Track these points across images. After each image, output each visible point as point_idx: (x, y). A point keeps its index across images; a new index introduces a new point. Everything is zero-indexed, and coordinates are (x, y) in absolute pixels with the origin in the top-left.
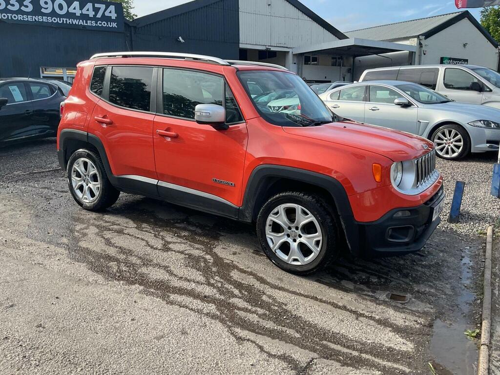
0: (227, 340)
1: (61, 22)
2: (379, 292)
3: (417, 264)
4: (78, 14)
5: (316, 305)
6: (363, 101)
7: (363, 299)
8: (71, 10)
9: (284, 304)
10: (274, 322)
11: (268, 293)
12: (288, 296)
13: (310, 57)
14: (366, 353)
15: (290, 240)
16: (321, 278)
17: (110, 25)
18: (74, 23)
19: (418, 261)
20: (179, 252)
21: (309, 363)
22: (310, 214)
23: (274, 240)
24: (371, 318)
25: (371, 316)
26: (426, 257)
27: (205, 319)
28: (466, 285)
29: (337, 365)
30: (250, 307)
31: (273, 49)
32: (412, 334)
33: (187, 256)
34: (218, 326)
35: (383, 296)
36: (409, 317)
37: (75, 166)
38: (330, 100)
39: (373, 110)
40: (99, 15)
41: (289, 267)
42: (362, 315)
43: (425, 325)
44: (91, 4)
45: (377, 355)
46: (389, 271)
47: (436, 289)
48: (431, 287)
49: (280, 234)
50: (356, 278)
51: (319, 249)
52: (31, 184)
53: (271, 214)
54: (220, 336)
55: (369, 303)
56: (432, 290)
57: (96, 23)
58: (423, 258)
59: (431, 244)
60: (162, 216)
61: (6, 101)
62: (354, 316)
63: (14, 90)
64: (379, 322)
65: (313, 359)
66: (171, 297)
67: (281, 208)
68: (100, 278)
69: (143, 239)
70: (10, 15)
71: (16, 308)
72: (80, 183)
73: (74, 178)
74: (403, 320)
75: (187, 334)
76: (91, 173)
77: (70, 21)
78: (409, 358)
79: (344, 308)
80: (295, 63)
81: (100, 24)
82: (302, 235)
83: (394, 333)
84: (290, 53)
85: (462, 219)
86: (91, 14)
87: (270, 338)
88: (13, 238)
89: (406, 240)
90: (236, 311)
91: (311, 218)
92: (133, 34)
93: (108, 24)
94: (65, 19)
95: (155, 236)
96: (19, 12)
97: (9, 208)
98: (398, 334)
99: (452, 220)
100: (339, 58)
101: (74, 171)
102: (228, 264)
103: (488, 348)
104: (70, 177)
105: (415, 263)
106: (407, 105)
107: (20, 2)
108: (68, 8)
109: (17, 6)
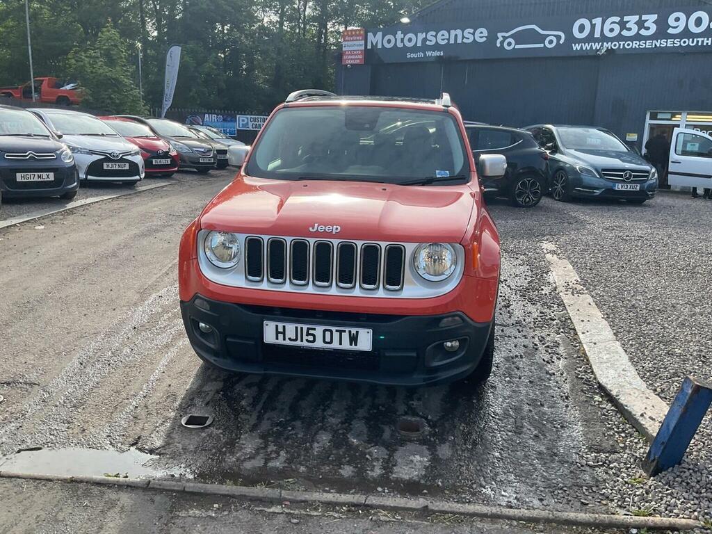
1: (694, 44)
21: (31, 384)
25: (135, 406)
65: (38, 384)
70: (622, 43)
94: (700, 40)
96: (638, 37)
107: (641, 24)
108: (710, 22)
109: (635, 29)
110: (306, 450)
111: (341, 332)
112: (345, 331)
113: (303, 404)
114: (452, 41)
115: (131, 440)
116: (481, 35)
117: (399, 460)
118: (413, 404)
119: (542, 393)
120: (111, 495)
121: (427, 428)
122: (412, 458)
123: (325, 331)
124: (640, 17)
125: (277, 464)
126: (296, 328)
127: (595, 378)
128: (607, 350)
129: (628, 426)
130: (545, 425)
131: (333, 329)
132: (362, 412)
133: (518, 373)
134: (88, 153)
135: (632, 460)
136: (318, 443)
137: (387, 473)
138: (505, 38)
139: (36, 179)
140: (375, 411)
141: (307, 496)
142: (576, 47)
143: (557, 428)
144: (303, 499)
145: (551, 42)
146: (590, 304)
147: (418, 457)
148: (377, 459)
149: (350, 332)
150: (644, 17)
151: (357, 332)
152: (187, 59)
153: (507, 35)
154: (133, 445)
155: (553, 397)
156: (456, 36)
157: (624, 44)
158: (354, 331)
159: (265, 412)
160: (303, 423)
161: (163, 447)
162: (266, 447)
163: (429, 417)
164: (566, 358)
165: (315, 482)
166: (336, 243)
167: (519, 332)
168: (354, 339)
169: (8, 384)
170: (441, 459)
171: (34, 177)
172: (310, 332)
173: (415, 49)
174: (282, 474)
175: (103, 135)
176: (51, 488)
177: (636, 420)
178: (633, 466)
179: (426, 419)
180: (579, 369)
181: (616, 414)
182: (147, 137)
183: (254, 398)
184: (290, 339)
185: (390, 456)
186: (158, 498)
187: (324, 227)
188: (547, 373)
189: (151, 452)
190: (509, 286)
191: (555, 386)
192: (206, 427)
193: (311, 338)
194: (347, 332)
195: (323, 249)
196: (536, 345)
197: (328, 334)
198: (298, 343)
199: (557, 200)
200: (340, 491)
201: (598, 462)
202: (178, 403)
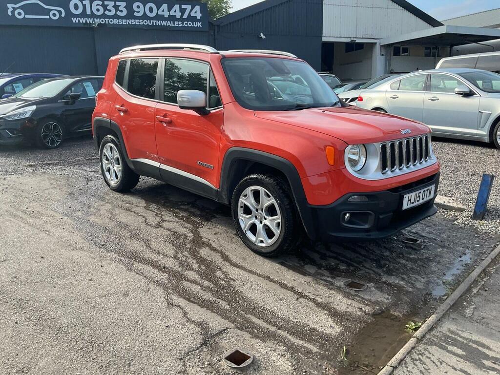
0: (160, 304)
1: (151, 24)
2: (339, 278)
3: (403, 257)
4: (166, 16)
5: (264, 283)
6: (423, 91)
7: (317, 283)
8: (160, 12)
9: (232, 279)
10: (213, 294)
11: (224, 269)
12: (241, 274)
13: (400, 48)
14: (286, 329)
15: (257, 222)
16: (286, 261)
17: (196, 25)
18: (163, 25)
19: (406, 254)
20: (167, 229)
21: (221, 332)
22: (272, 197)
23: (245, 221)
24: (314, 300)
25: (314, 299)
26: (418, 250)
27: (152, 286)
28: (444, 281)
29: (247, 336)
30: (199, 280)
31: (358, 41)
32: (348, 319)
33: (172, 233)
34: (159, 293)
35: (341, 282)
36: (354, 303)
37: (105, 150)
38: (390, 90)
39: (432, 100)
40: (185, 16)
41: (256, 248)
42: (305, 297)
43: (369, 314)
44: (178, 5)
45: (293, 334)
46: (365, 261)
47: (408, 282)
48: (403, 279)
49: (249, 216)
50: (324, 264)
51: (279, 232)
52: (85, 168)
53: (241, 196)
54: (156, 300)
55: (321, 287)
56: (402, 283)
57: (183, 23)
58: (413, 252)
59: (434, 239)
60: (173, 199)
61: (79, 96)
62: (296, 297)
63: (88, 86)
64: (319, 305)
65: (227, 328)
66: (134, 266)
67: (249, 190)
68: (86, 245)
69: (144, 217)
70: (107, 20)
71: (6, 262)
72: (109, 166)
73: (105, 162)
74: (347, 306)
75: (128, 295)
76: (115, 157)
77: (159, 23)
78: (327, 340)
79: (292, 289)
80: (383, 55)
81: (186, 24)
82: (266, 217)
83: (328, 317)
84: (378, 44)
85: (488, 216)
86: (178, 15)
87: (199, 307)
88: (40, 210)
89: (366, 226)
90: (184, 281)
91: (272, 201)
92: (216, 32)
93: (193, 24)
94: (154, 21)
95: (156, 215)
96: (116, 17)
97: (53, 186)
98: (332, 318)
99: (475, 217)
100: (433, 48)
101: (104, 155)
102: (204, 243)
103: (417, 341)
104: (101, 161)
105: (401, 256)
106: (469, 94)
107: (116, 7)
108: (158, 11)
109: (113, 11)
111: (427, 190)
123: (423, 192)
124: (115, 3)
126: (415, 194)
138: (14, 9)
142: (75, 20)
145: (54, 15)
149: (430, 189)
150: (118, 3)
153: (16, 6)
157: (108, 21)
166: (412, 139)
172: (419, 195)
178: (471, 220)
193: (418, 199)
198: (414, 204)
201: (462, 224)
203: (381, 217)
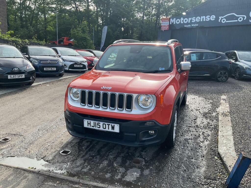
7: (64, 144)
14: (25, 144)
25: (49, 146)
32: (36, 155)
45: (23, 146)
55: (60, 146)
62: (49, 142)
65: (23, 136)
74: (47, 153)
83: (37, 150)
110: (97, 166)
111: (109, 125)
112: (110, 125)
113: (103, 150)
114: (202, 20)
115: (42, 157)
116: (213, 18)
117: (128, 174)
118: (142, 153)
119: (194, 154)
120: (27, 174)
121: (144, 163)
122: (133, 173)
123: (103, 124)
125: (85, 170)
126: (94, 122)
127: (218, 150)
128: (227, 139)
129: (224, 170)
130: (190, 166)
131: (106, 124)
132: (122, 155)
133: (188, 145)
134: (70, 62)
135: (220, 184)
136: (102, 164)
137: (122, 178)
138: (222, 19)
139: (50, 70)
140: (127, 155)
141: (88, 183)
142: (250, 21)
143: (195, 168)
144: (87, 184)
145: (240, 19)
146: (229, 120)
147: (136, 173)
148: (121, 172)
149: (112, 125)
151: (114, 125)
152: (109, 30)
153: (223, 17)
154: (42, 158)
155: (198, 156)
156: (203, 18)
158: (113, 125)
159: (89, 151)
160: (100, 156)
161: (51, 160)
162: (84, 163)
163: (146, 159)
164: (210, 141)
165: (95, 178)
166: (109, 93)
167: (196, 130)
168: (113, 128)
169: (15, 135)
170: (144, 175)
171: (50, 69)
172: (99, 124)
173: (188, 24)
174: (86, 174)
175: (75, 56)
176: (10, 170)
177: (227, 168)
178: (220, 186)
179: (145, 159)
180: (213, 146)
181: (221, 165)
182: (91, 56)
183: (87, 146)
184: (92, 126)
185: (125, 172)
186: (40, 177)
187: (106, 87)
188: (200, 146)
189: (47, 161)
190: (200, 112)
191: (201, 152)
192: (68, 155)
193: (99, 126)
194: (111, 125)
195: (105, 95)
196: (200, 135)
197: (104, 125)
198: (95, 128)
199: (236, 79)
200: (102, 183)
201: (206, 183)
202: (62, 145)
203: (74, 125)
